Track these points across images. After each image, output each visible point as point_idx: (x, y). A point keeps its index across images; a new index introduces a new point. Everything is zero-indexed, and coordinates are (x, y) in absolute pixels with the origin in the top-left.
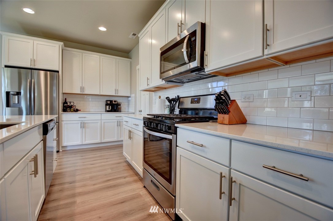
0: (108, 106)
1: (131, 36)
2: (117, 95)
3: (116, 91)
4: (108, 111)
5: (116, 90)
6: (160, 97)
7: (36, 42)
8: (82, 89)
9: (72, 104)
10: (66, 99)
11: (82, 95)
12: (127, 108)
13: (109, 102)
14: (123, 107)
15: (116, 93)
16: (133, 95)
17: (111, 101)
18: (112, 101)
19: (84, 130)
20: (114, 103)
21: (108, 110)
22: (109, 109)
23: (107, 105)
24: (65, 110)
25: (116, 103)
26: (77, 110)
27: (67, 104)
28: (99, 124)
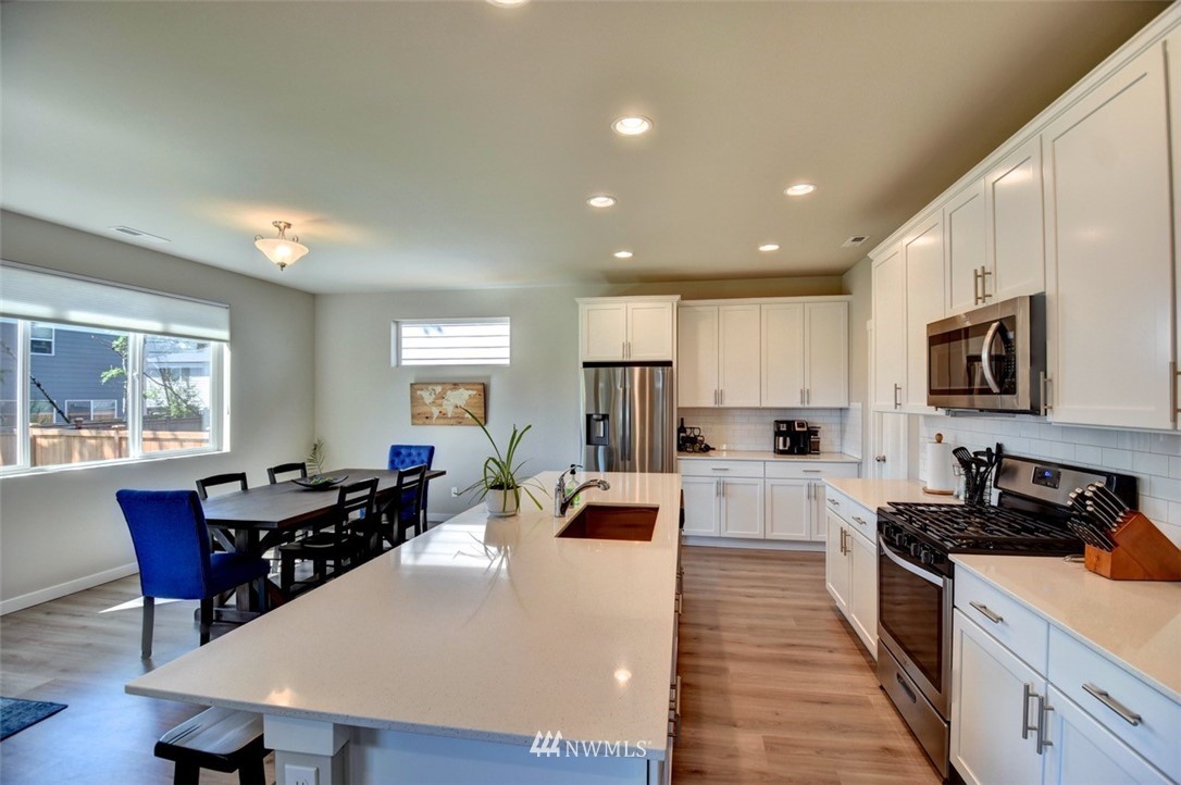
0: (781, 439)
1: (848, 243)
2: (806, 405)
3: (805, 394)
4: (782, 452)
5: (802, 392)
6: (939, 438)
7: (631, 306)
8: (719, 395)
9: (696, 432)
10: (682, 420)
11: (719, 413)
12: (837, 442)
13: (783, 428)
14: (826, 439)
15: (802, 402)
16: (856, 405)
17: (790, 424)
18: (794, 422)
19: (723, 500)
20: (797, 429)
21: (781, 447)
22: (785, 445)
23: (778, 433)
24: (681, 449)
25: (805, 429)
26: (707, 449)
27: (685, 432)
28: (759, 490)
